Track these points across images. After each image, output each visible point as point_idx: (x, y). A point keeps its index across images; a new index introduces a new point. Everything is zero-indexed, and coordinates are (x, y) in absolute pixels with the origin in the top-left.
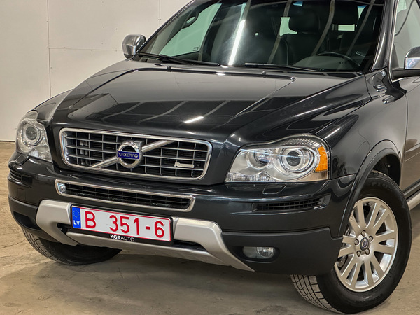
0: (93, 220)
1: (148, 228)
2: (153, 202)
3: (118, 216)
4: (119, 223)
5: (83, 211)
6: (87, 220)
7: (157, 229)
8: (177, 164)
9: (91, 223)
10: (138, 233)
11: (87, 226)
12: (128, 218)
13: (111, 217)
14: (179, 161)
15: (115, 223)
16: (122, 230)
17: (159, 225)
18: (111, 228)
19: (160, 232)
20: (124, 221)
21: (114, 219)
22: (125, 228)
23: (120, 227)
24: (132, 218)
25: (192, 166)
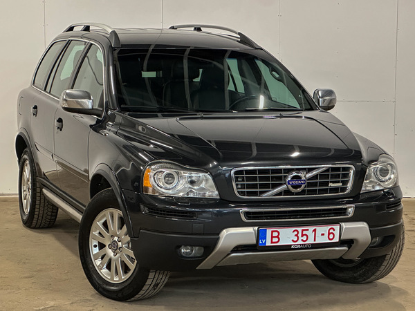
0: (278, 237)
1: (323, 234)
2: (323, 214)
3: (300, 229)
4: (300, 235)
5: (269, 231)
6: (272, 237)
7: (329, 234)
8: (330, 184)
9: (275, 240)
10: (315, 240)
11: (272, 242)
12: (308, 230)
13: (294, 232)
14: (331, 182)
15: (297, 235)
16: (302, 240)
17: (331, 231)
18: (293, 241)
19: (331, 236)
20: (304, 233)
21: (296, 233)
22: (305, 238)
23: (300, 238)
24: (311, 229)
25: (341, 184)
